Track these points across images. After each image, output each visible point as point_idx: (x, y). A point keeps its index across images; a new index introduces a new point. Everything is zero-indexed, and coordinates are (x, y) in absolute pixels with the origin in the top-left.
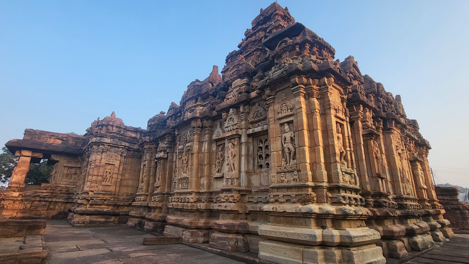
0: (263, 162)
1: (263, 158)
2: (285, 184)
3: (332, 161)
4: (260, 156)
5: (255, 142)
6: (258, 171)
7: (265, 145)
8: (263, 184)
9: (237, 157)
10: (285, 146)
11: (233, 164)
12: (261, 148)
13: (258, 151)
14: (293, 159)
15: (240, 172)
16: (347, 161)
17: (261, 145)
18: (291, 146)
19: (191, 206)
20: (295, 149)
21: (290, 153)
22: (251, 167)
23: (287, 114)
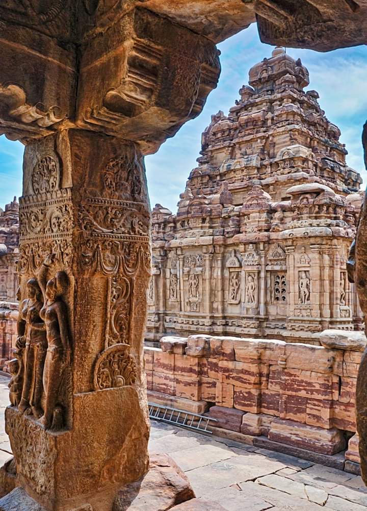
0: (280, 295)
1: (279, 292)
2: (300, 318)
3: (335, 303)
4: (277, 290)
5: (272, 277)
6: (275, 303)
7: (282, 280)
8: (279, 313)
9: (256, 291)
10: (301, 289)
11: (253, 296)
12: (278, 283)
13: (275, 285)
14: (308, 300)
15: (259, 302)
16: (345, 301)
17: (278, 280)
18: (306, 290)
19: (208, 329)
20: (309, 293)
21: (305, 296)
22: (268, 299)
23: (304, 265)
